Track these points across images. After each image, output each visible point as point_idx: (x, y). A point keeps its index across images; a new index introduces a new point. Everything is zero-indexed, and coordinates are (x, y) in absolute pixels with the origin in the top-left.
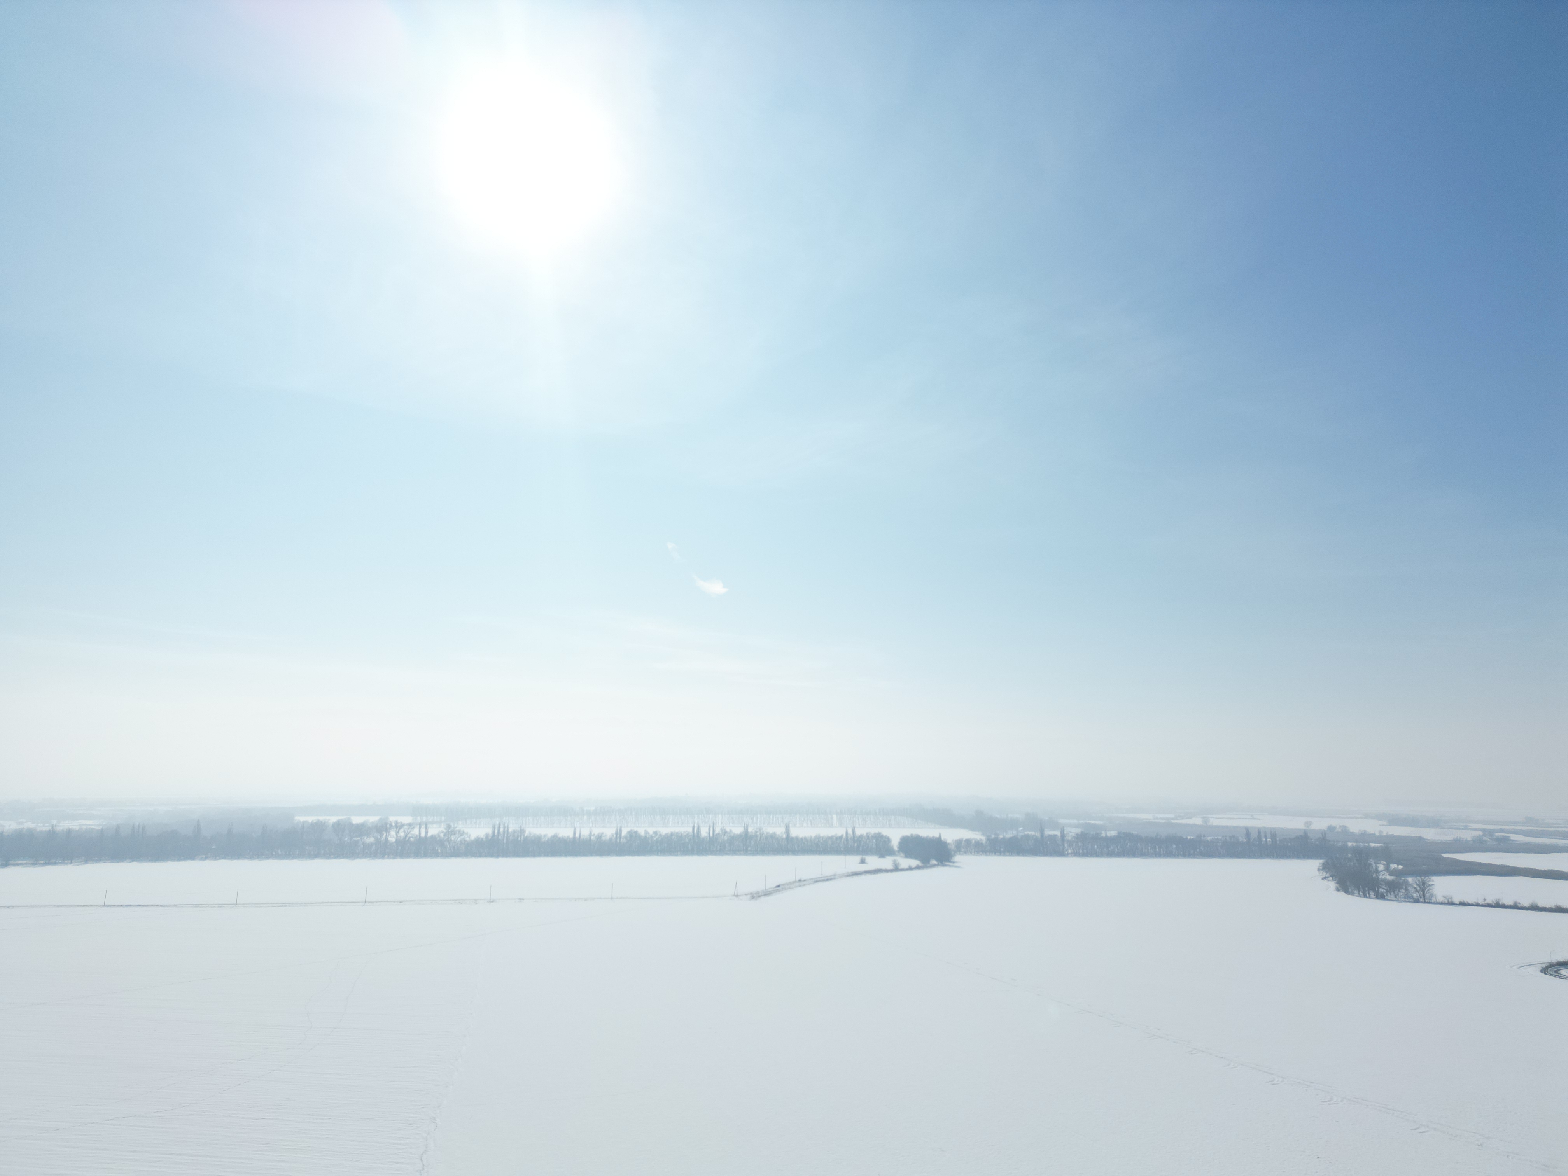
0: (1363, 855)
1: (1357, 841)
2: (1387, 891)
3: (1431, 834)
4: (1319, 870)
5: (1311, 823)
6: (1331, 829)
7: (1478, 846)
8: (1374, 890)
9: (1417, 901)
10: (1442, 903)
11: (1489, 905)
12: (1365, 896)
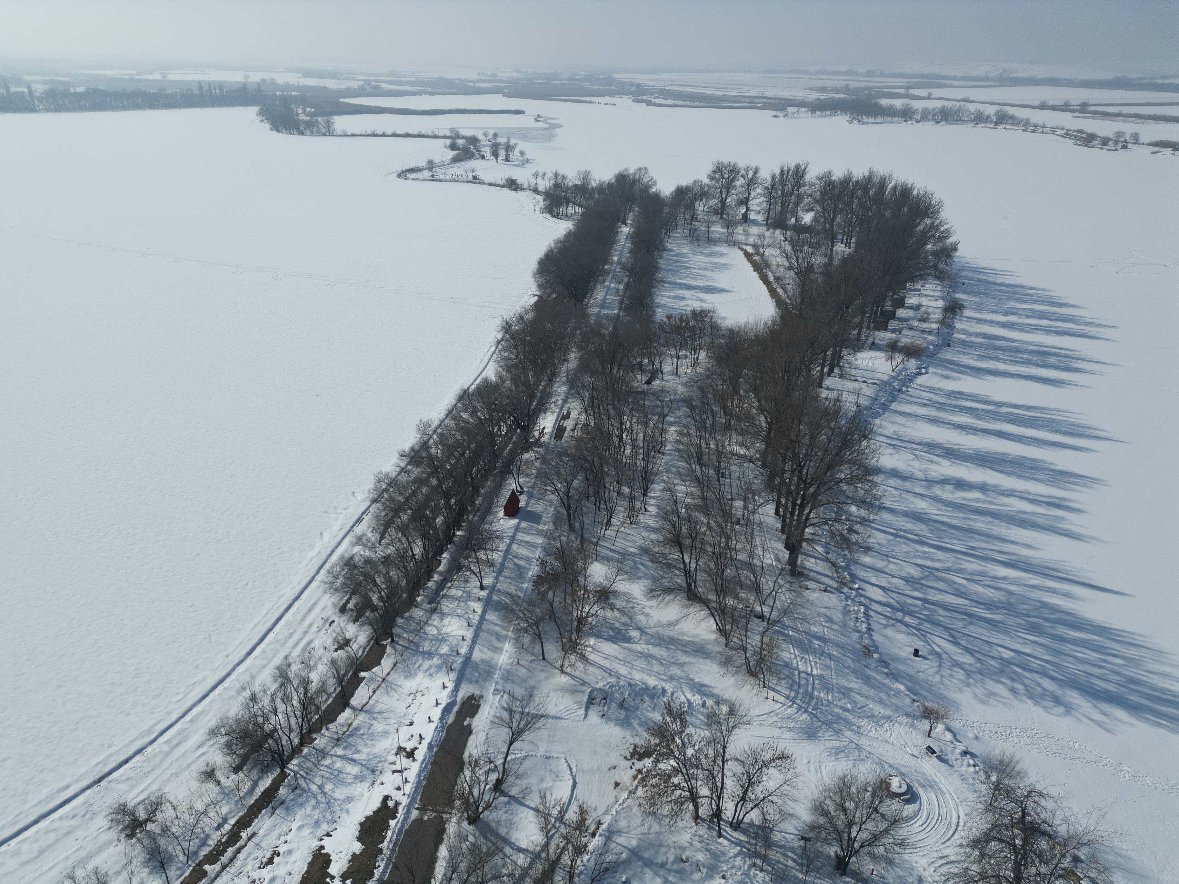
0: (287, 101)
1: (282, 91)
2: (305, 129)
3: (332, 84)
4: (257, 115)
5: (247, 77)
6: (263, 81)
7: (361, 92)
8: (296, 129)
9: (324, 135)
10: (340, 136)
11: (369, 135)
12: (290, 133)
